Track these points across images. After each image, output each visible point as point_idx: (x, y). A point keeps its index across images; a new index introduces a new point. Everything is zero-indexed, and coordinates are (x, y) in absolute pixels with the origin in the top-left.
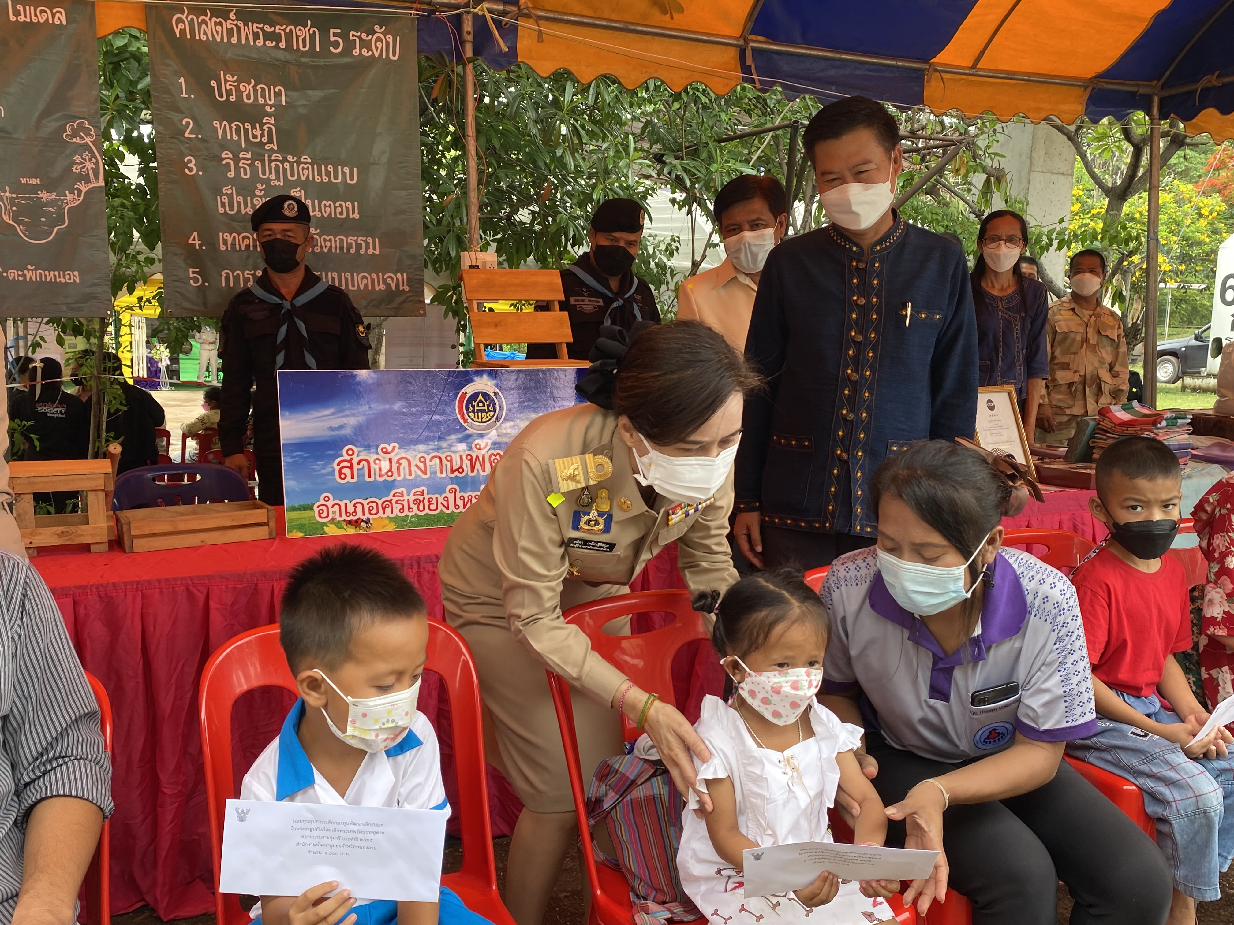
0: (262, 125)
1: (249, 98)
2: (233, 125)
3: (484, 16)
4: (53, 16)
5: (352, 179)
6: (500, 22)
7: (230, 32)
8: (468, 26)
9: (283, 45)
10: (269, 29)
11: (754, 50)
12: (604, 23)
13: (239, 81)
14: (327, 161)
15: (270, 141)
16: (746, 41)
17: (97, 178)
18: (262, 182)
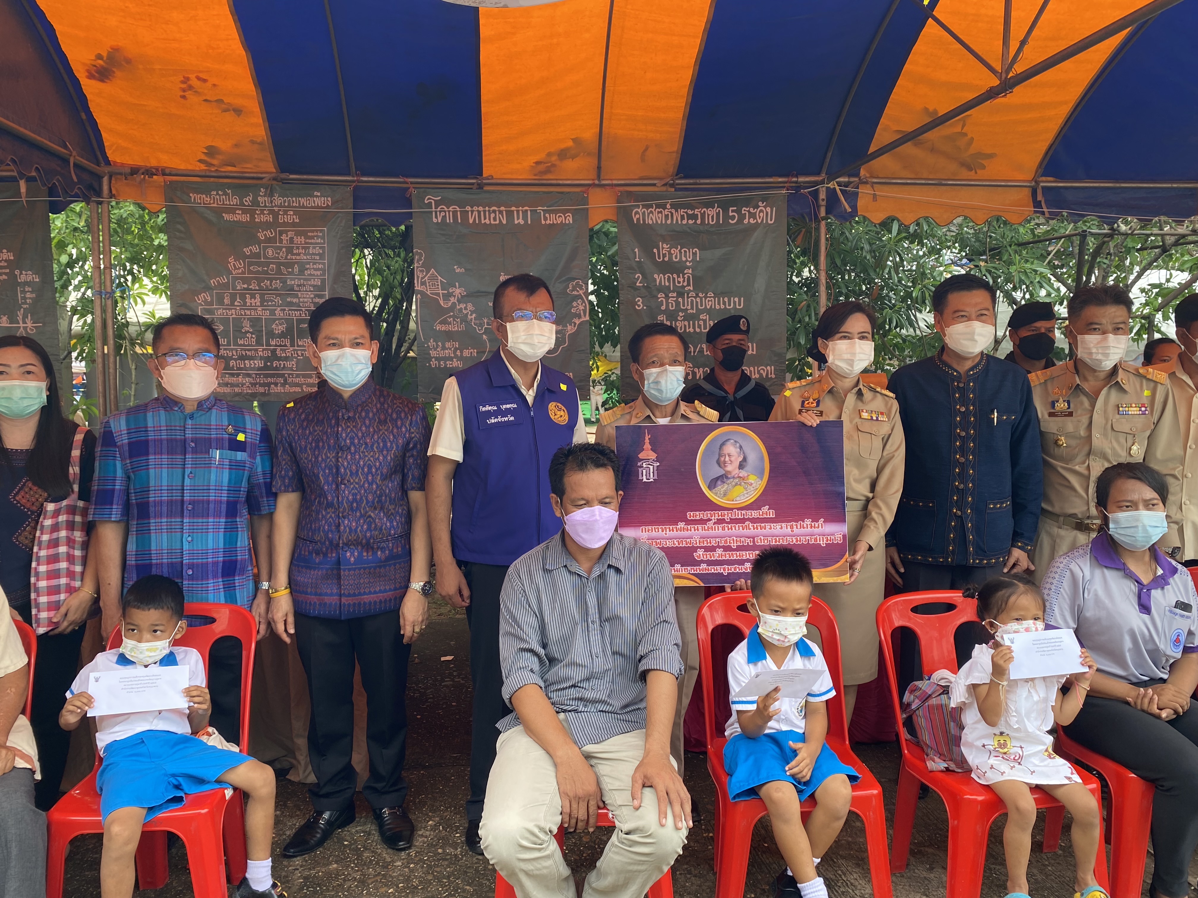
0: (684, 274)
1: (676, 258)
2: (666, 276)
3: (835, 188)
4: (565, 218)
5: (740, 305)
6: (846, 191)
7: (667, 216)
8: (822, 195)
9: (699, 222)
10: (690, 212)
11: (1043, 188)
12: (923, 182)
13: (670, 248)
14: (723, 294)
15: (689, 285)
16: (1037, 183)
17: (585, 316)
18: (682, 311)
